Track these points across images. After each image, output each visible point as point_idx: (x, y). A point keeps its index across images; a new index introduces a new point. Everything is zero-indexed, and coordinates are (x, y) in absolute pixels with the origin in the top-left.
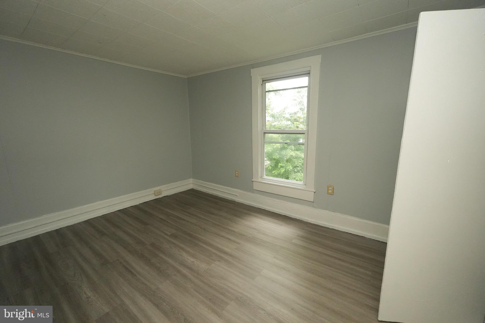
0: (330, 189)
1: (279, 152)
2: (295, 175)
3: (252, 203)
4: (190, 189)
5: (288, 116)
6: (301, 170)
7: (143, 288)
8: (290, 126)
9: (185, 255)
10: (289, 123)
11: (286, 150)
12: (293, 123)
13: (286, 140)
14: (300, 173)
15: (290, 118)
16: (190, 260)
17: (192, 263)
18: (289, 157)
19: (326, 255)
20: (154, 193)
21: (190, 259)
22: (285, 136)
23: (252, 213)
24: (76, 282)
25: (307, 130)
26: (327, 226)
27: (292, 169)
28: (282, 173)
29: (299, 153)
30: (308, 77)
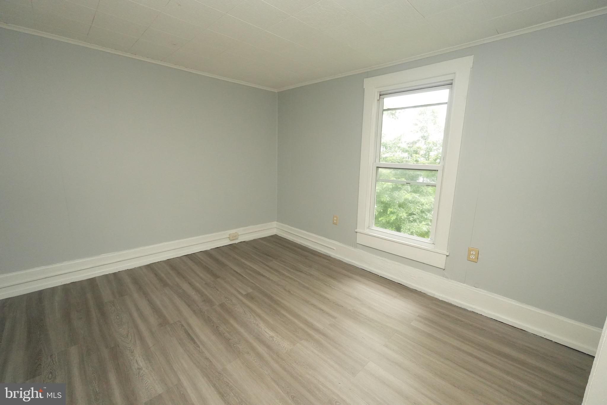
0: (472, 253)
1: (390, 193)
2: (409, 226)
3: (353, 261)
4: (273, 235)
5: (404, 146)
6: (418, 219)
7: (206, 366)
8: (407, 159)
9: (262, 325)
10: (406, 155)
11: (399, 191)
12: (411, 156)
13: (400, 177)
14: (417, 223)
15: (408, 149)
16: (268, 333)
17: (271, 338)
18: (403, 200)
19: (464, 351)
20: (229, 237)
21: (268, 331)
22: (399, 172)
23: (354, 276)
24: (129, 344)
25: (443, 166)
26: (463, 307)
27: (405, 216)
28: (392, 222)
29: (417, 197)
30: (448, 90)
